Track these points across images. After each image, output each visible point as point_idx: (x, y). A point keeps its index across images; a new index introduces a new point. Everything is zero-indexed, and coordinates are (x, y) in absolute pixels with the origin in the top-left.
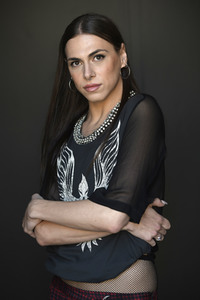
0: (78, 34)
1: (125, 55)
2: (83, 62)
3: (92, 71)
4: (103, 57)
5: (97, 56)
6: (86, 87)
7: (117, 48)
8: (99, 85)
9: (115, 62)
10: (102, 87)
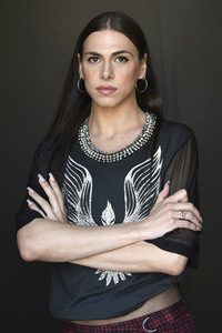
8: (115, 89)
10: (116, 92)
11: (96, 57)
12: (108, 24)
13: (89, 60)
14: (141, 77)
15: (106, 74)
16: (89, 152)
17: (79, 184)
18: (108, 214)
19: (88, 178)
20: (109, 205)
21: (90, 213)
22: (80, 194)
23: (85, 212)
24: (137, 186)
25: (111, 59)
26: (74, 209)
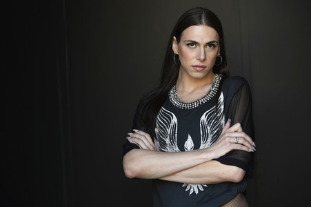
5: (210, 44)
6: (195, 66)
10: (206, 69)
13: (188, 45)
15: (202, 57)
16: (176, 103)
17: (168, 124)
18: (189, 143)
19: (175, 120)
20: (190, 137)
21: (176, 143)
22: (169, 131)
23: (172, 143)
24: (209, 123)
26: (165, 142)
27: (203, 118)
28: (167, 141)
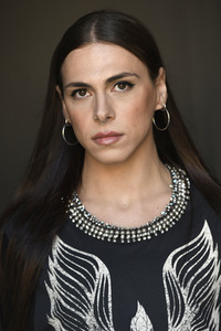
0: (89, 41)
1: (163, 89)
2: (94, 90)
3: (110, 108)
4: (131, 85)
5: (120, 82)
6: (98, 138)
7: (153, 75)
8: (121, 135)
9: (150, 97)
10: (123, 139)
11: (83, 88)
12: (92, 34)
13: (73, 94)
14: (159, 107)
15: (102, 113)
17: (89, 281)
18: (141, 323)
19: (103, 271)
20: (141, 310)
21: (111, 325)
22: (91, 296)
24: (184, 280)
25: (106, 88)
26: (84, 321)
27: (168, 267)
28: (89, 318)
